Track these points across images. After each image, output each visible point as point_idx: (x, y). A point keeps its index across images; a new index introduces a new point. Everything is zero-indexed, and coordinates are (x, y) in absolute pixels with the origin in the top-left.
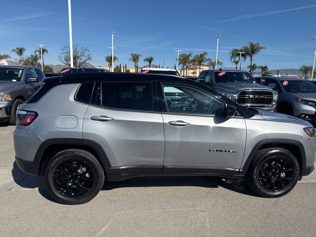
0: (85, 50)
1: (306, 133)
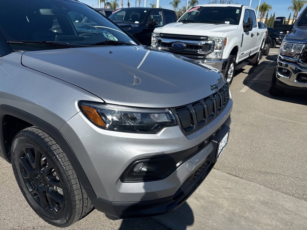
1: (81, 114)
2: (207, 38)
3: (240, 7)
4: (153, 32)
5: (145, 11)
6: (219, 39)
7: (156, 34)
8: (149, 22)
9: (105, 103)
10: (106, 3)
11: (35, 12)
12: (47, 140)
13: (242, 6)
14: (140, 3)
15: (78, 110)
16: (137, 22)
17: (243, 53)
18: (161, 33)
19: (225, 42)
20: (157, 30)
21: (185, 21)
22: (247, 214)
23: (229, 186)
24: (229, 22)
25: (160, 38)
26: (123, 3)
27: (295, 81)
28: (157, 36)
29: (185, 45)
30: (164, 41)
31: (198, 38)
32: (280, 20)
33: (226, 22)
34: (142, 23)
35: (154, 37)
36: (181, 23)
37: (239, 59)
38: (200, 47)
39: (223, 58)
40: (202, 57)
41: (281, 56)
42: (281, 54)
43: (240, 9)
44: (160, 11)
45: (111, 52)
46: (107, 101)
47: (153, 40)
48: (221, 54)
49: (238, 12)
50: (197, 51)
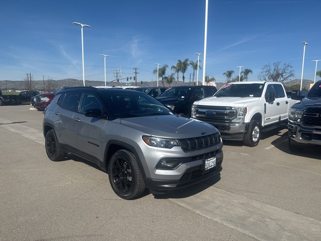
0: (288, 67)
1: (142, 140)
2: (231, 108)
3: (263, 83)
4: (193, 104)
5: (190, 89)
6: (241, 109)
7: (195, 105)
8: (192, 97)
9: (151, 136)
10: (163, 77)
11: (118, 97)
12: (128, 153)
13: (265, 83)
14: (194, 76)
15: (142, 139)
16: (183, 97)
17: (270, 118)
18: (198, 105)
19: (245, 110)
20: (196, 103)
21: (219, 95)
22: (229, 207)
23: (223, 196)
24: (253, 96)
25: (197, 109)
26: (178, 76)
27: (301, 138)
28: (195, 107)
29: (215, 113)
30: (200, 110)
31: (224, 108)
32: (295, 92)
33: (250, 96)
34: (187, 97)
35: (193, 108)
36: (216, 97)
37: (265, 123)
38: (227, 115)
39: (245, 122)
40: (229, 121)
41: (289, 120)
42: (289, 119)
43: (263, 85)
44: (202, 88)
45: (156, 118)
46: (152, 136)
47: (193, 110)
48: (244, 119)
49: (261, 87)
50: (225, 117)
